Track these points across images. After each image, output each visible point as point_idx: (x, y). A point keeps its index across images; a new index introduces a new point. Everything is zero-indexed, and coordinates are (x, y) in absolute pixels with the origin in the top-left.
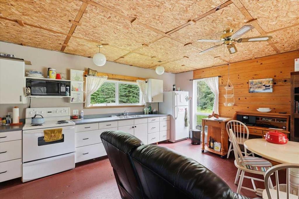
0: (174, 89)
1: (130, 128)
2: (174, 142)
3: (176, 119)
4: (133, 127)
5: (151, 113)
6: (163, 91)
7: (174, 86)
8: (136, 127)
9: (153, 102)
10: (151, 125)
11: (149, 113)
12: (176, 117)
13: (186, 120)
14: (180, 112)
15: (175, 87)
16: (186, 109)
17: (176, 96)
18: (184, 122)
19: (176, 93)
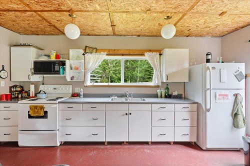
0: (208, 61)
1: (123, 115)
2: (204, 149)
3: (208, 110)
4: (126, 114)
5: (169, 96)
6: (189, 66)
7: (207, 55)
8: (130, 114)
9: (168, 81)
10: (157, 115)
11: (166, 97)
12: (208, 107)
13: (235, 115)
14: (219, 99)
15: (209, 57)
16: (236, 95)
17: (208, 71)
18: (230, 119)
19: (208, 67)
